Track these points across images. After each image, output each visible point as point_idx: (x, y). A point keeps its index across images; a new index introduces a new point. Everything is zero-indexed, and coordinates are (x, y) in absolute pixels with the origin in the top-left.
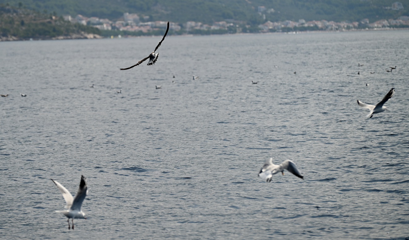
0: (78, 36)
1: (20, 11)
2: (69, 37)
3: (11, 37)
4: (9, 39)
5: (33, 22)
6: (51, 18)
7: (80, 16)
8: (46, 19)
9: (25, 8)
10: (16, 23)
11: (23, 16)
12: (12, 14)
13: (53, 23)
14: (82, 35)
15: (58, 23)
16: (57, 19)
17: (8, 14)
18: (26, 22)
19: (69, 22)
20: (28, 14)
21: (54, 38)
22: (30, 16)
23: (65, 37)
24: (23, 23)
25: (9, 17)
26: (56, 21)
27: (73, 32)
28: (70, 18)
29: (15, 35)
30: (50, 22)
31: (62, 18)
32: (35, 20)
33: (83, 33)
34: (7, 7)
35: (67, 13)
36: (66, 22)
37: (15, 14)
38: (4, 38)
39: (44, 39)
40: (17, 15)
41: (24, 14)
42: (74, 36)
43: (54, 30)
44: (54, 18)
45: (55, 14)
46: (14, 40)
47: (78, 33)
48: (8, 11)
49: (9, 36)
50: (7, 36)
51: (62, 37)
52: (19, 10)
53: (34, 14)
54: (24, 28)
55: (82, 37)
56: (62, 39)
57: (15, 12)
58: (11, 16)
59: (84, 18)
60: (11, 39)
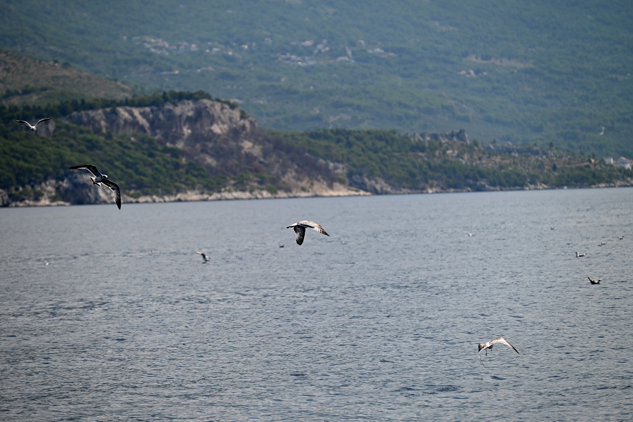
0: (623, 183)
1: (551, 153)
2: (613, 185)
3: (541, 185)
4: (538, 187)
5: (567, 166)
6: (590, 161)
7: (623, 158)
8: (583, 162)
9: (556, 148)
10: (547, 167)
11: (554, 159)
12: (542, 157)
13: (592, 167)
14: (628, 182)
15: (598, 167)
16: (597, 162)
17: (537, 157)
18: (558, 166)
19: (611, 166)
20: (561, 157)
21: (593, 186)
22: (563, 159)
23: (607, 185)
24: (554, 168)
25: (537, 160)
26: (595, 165)
27: (617, 178)
28: (612, 161)
29: (545, 183)
30: (588, 166)
31: (602, 161)
32: (569, 164)
33: (629, 179)
34: (535, 148)
35: (608, 155)
36: (608, 165)
37: (544, 157)
38: (532, 186)
39: (581, 187)
40: (547, 157)
41: (556, 157)
42: (618, 183)
43: (594, 176)
44: (593, 161)
45: (594, 156)
46: (545, 189)
47: (623, 179)
48: (537, 153)
49: (539, 184)
50: (535, 184)
51: (604, 185)
52: (549, 152)
53: (569, 157)
54: (556, 174)
55: (628, 184)
56: (604, 187)
57: (544, 153)
58: (540, 159)
59: (628, 161)
60: (541, 188)
